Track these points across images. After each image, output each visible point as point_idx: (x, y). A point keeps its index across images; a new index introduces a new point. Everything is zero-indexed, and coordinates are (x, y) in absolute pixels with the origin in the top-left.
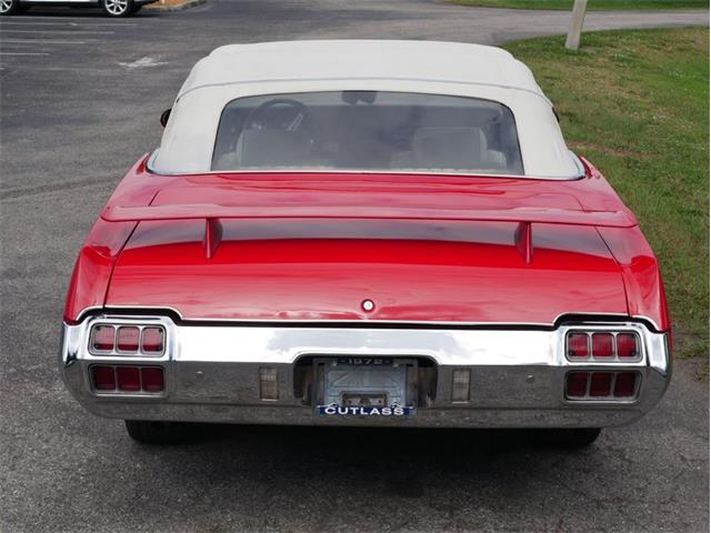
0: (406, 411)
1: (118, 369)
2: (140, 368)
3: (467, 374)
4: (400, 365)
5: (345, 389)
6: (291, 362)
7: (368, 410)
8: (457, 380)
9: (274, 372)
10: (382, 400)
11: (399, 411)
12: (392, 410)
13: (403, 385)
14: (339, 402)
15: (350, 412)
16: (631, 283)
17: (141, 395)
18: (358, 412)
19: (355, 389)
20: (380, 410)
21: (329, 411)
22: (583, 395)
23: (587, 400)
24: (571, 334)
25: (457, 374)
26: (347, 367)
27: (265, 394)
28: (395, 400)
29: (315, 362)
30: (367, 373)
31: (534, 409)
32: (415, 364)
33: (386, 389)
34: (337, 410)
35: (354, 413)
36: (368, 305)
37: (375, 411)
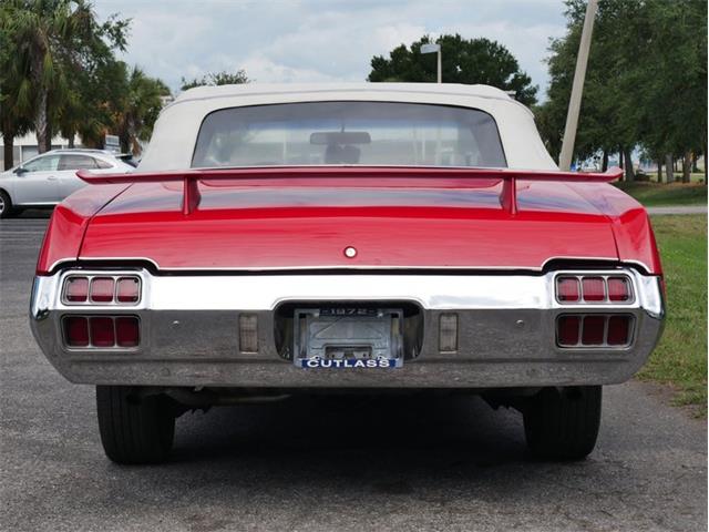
0: (392, 363)
1: (92, 320)
2: (113, 318)
3: (453, 319)
4: (384, 316)
5: (329, 341)
6: (272, 309)
7: (352, 362)
8: (443, 326)
9: (254, 319)
10: (367, 353)
11: (384, 362)
12: (378, 362)
13: (388, 336)
14: (322, 354)
15: (334, 364)
16: (621, 234)
17: (116, 349)
18: (342, 364)
19: (338, 341)
20: (365, 362)
21: (313, 363)
22: (575, 342)
23: (580, 347)
24: (560, 279)
25: (444, 319)
26: (329, 318)
27: (245, 346)
28: (380, 352)
29: (297, 312)
30: (351, 325)
31: (526, 360)
32: (400, 313)
33: (371, 341)
34: (320, 363)
35: (338, 365)
36: (351, 252)
37: (360, 363)
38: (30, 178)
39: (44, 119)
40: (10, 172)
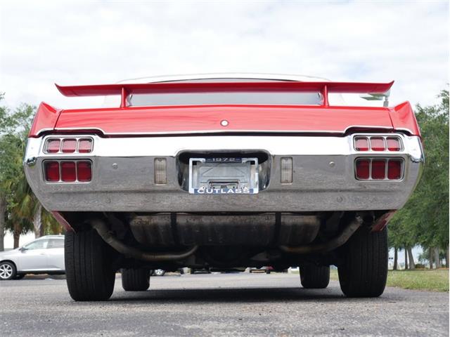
0: (251, 191)
1: (61, 163)
2: (76, 161)
3: (290, 161)
4: (246, 162)
5: (211, 178)
6: (174, 155)
7: (226, 190)
8: (283, 165)
9: (164, 161)
10: (235, 185)
11: (246, 190)
12: (242, 191)
13: (249, 175)
14: (207, 186)
15: (214, 191)
17: (77, 182)
18: (219, 191)
19: (218, 178)
20: (234, 190)
21: (201, 191)
22: (367, 177)
23: (370, 180)
24: (357, 138)
25: (284, 161)
26: (211, 164)
27: (158, 180)
28: (243, 184)
29: (191, 160)
30: (225, 168)
31: (336, 191)
32: (256, 160)
33: (238, 178)
34: (205, 191)
35: (217, 192)
36: (225, 123)
37: (231, 191)
38: (29, 254)
39: (40, 220)
40: (17, 250)
